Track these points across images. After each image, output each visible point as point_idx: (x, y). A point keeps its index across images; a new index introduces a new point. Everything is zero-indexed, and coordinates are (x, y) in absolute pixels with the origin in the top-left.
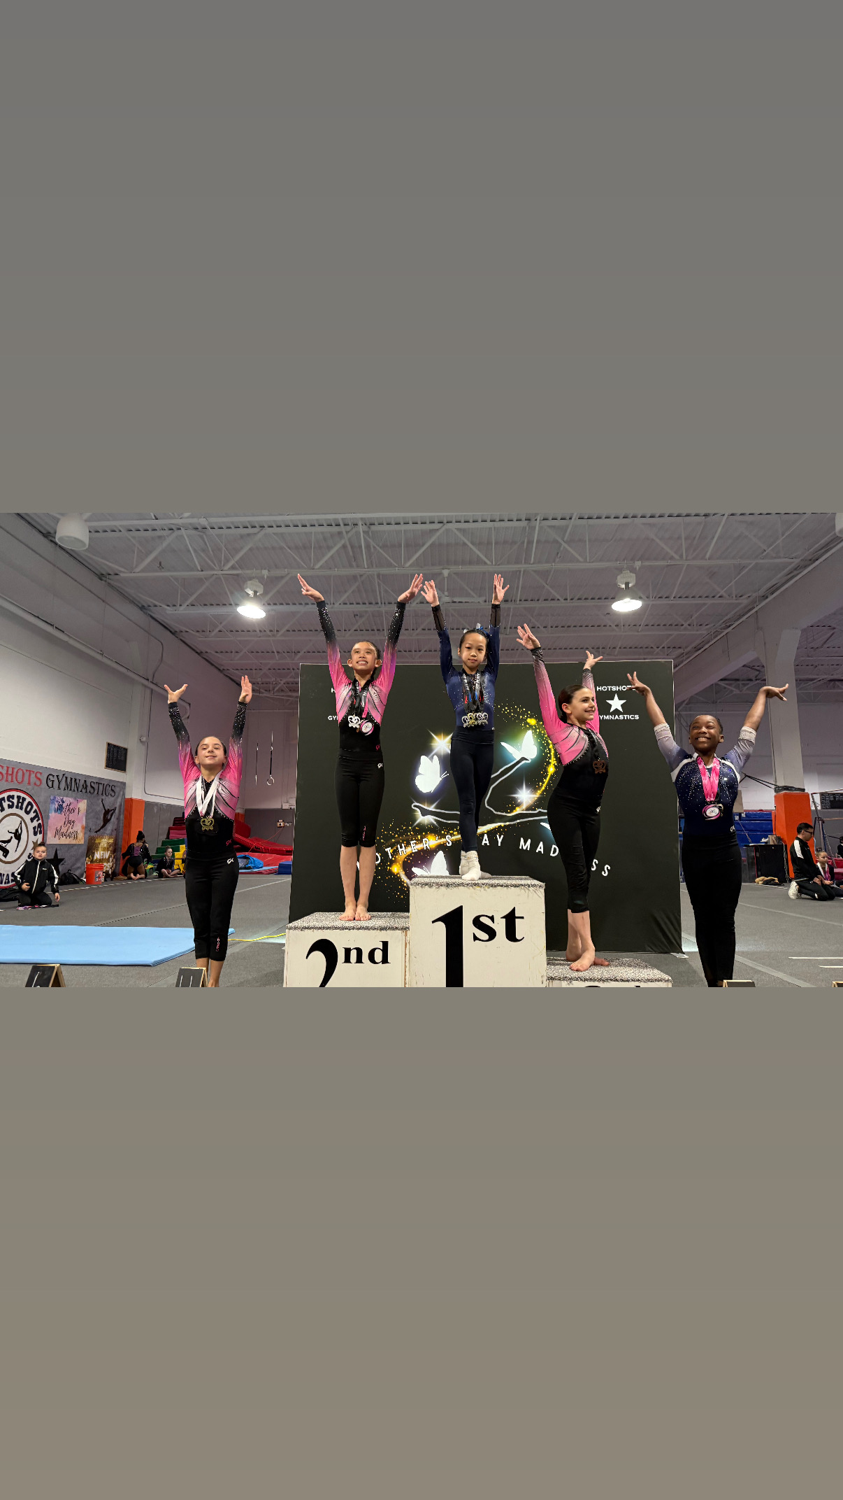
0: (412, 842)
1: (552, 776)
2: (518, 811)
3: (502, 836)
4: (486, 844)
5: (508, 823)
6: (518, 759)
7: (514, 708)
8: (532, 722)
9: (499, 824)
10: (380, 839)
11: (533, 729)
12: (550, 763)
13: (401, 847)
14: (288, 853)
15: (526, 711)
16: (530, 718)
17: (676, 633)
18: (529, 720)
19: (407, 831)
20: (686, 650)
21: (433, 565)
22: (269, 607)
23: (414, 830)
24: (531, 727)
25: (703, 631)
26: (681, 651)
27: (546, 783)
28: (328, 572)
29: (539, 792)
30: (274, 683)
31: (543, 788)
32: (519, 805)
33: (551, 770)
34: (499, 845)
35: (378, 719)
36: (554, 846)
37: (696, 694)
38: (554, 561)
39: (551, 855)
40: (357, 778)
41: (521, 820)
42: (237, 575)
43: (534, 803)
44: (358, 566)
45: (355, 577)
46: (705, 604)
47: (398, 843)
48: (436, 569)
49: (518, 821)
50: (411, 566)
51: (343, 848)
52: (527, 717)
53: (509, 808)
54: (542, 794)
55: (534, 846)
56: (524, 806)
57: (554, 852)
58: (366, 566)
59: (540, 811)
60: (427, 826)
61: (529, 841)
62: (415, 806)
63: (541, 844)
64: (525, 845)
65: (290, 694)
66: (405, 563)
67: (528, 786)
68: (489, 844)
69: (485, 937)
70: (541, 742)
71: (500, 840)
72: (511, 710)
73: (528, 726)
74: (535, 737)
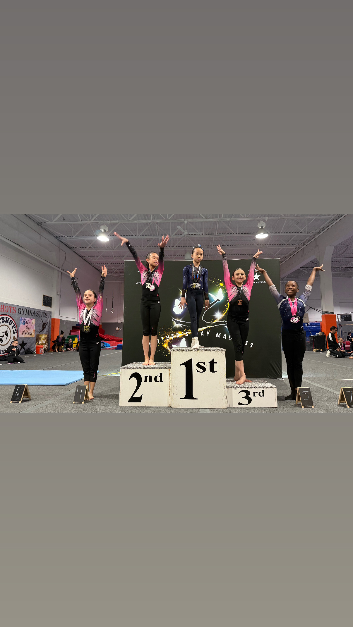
0: (172, 335)
2: (216, 321)
3: (209, 332)
4: (202, 335)
5: (211, 327)
6: (216, 300)
9: (208, 327)
10: (159, 333)
13: (168, 337)
14: (121, 341)
15: (219, 280)
17: (282, 248)
18: (220, 284)
19: (170, 330)
20: (286, 255)
21: (180, 218)
22: (111, 237)
23: (173, 329)
25: (294, 247)
26: (284, 255)
28: (136, 222)
29: (224, 314)
30: (113, 269)
32: (216, 319)
35: (158, 284)
37: (290, 274)
38: (231, 217)
40: (149, 307)
42: (97, 223)
43: (222, 318)
44: (148, 219)
45: (147, 224)
46: (294, 236)
47: (166, 335)
48: (182, 220)
49: (216, 326)
50: (171, 219)
51: (144, 336)
53: (212, 320)
55: (222, 335)
56: (218, 320)
58: (152, 219)
59: (224, 322)
60: (178, 328)
61: (220, 335)
62: (173, 320)
63: (225, 335)
64: (218, 335)
65: (120, 274)
66: (168, 217)
67: (219, 311)
68: (203, 335)
69: (201, 370)
70: (225, 293)
71: (208, 334)
72: (213, 280)
73: (220, 286)
74: (223, 291)
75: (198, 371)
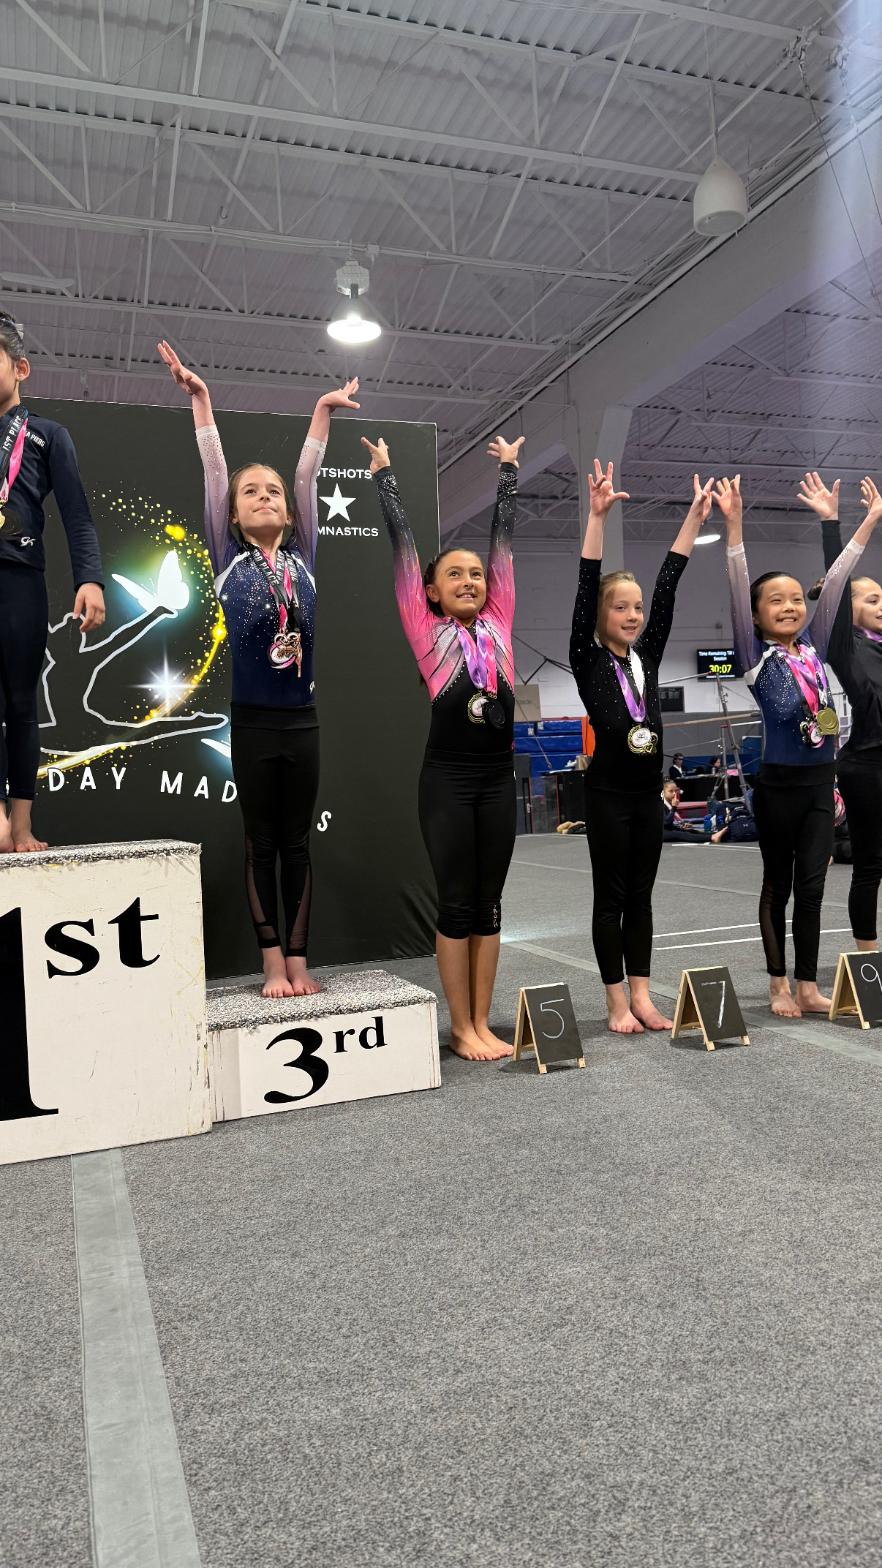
1: (221, 646)
2: (154, 717)
3: (124, 770)
4: (88, 787)
5: (134, 743)
6: (150, 610)
7: (136, 502)
8: (176, 532)
9: (116, 746)
11: (179, 549)
12: (216, 620)
15: (163, 510)
16: (172, 523)
18: (169, 529)
24: (174, 544)
27: (209, 660)
29: (197, 678)
31: (205, 670)
32: (156, 705)
33: (219, 633)
34: (118, 787)
36: (228, 783)
39: (224, 799)
41: (162, 736)
43: (187, 700)
49: (156, 738)
52: (166, 523)
53: (136, 712)
54: (203, 682)
55: (190, 785)
56: (167, 708)
57: (229, 795)
59: (199, 717)
61: (180, 776)
63: (204, 781)
64: (171, 784)
67: (174, 666)
68: (94, 787)
69: (76, 964)
70: (196, 576)
71: (118, 779)
72: (128, 507)
73: (168, 541)
74: (185, 564)
75: (53, 971)
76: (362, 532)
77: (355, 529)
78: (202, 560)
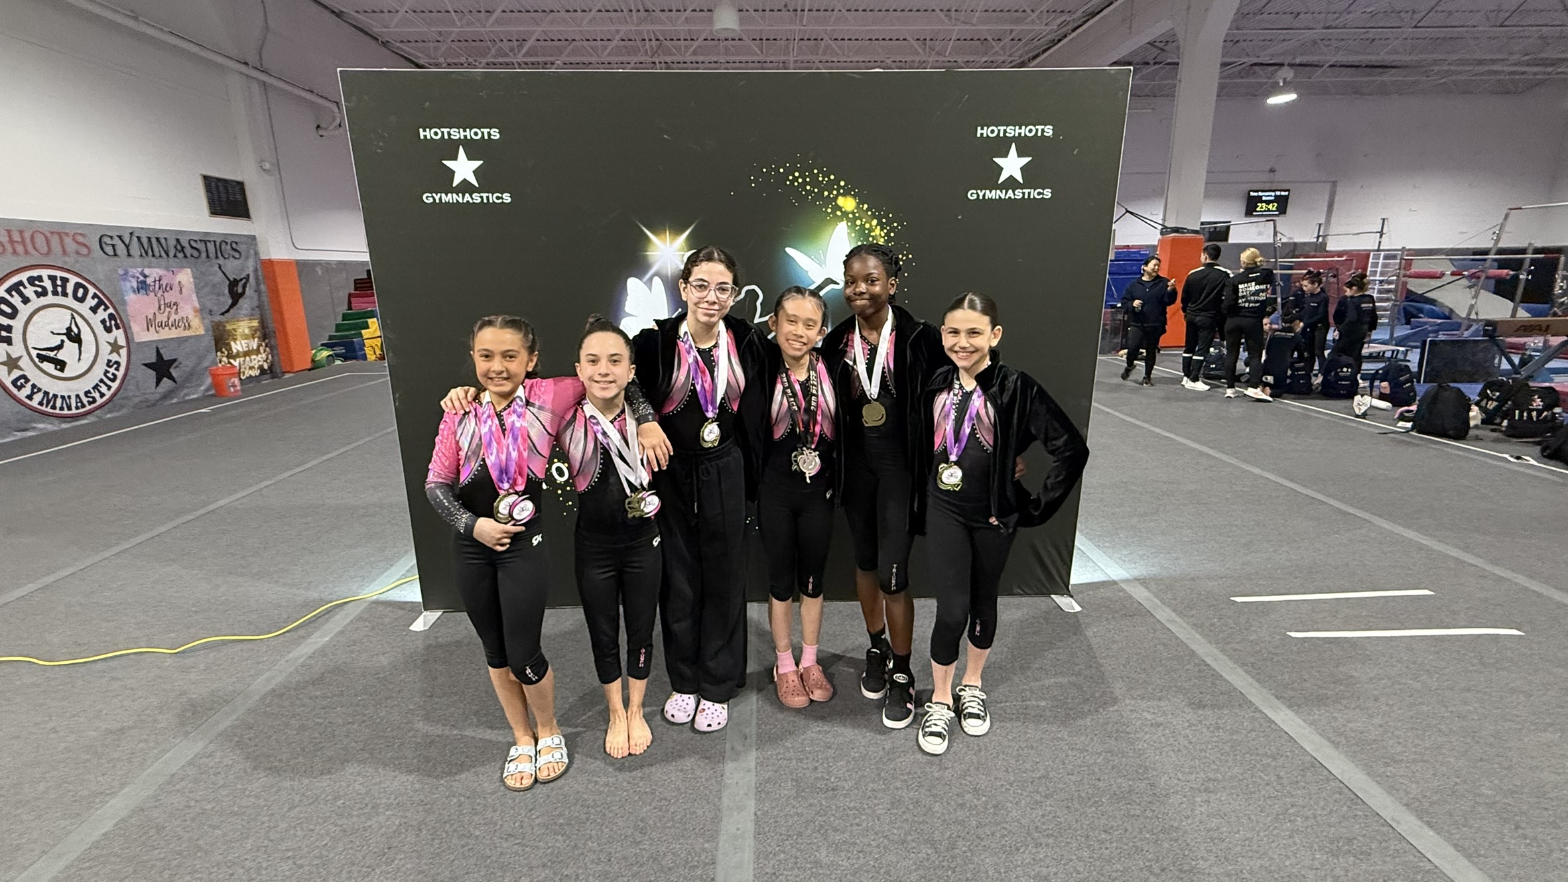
6: (819, 281)
7: (812, 174)
8: (848, 203)
11: (848, 219)
15: (837, 181)
16: (844, 195)
18: (841, 201)
24: (845, 214)
52: (839, 194)
72: (804, 180)
73: (839, 213)
74: (853, 235)
76: (1034, 194)
77: (1027, 191)
78: (871, 230)
